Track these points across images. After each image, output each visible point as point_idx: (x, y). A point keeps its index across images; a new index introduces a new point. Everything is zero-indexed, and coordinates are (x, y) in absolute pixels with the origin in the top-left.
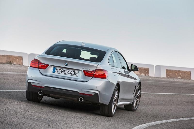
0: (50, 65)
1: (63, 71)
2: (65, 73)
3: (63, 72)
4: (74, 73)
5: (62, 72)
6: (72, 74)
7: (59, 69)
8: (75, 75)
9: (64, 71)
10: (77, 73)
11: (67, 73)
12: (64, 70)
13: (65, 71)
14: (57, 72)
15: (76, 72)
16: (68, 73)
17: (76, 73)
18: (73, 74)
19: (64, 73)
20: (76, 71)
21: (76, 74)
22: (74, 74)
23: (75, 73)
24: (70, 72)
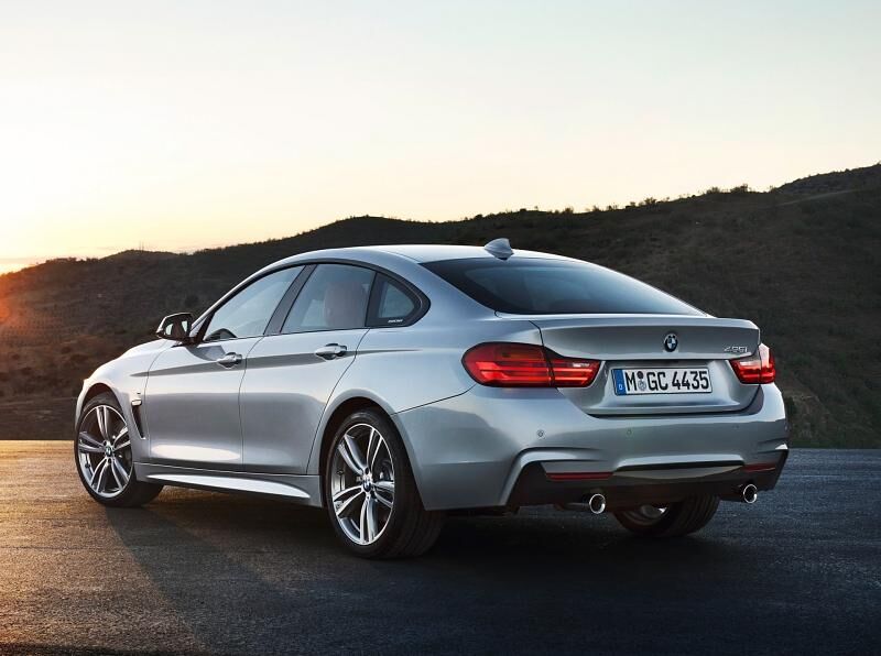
0: (603, 363)
1: (651, 376)
2: (664, 385)
3: (655, 382)
4: (695, 379)
5: (653, 385)
6: (688, 385)
7: (636, 372)
8: (701, 389)
9: (656, 378)
10: (705, 379)
11: (670, 385)
12: (656, 371)
13: (661, 376)
14: (632, 387)
15: (701, 373)
16: (674, 385)
17: (703, 375)
18: (694, 387)
19: (660, 391)
20: (698, 370)
21: (704, 383)
22: (695, 384)
23: (698, 378)
24: (680, 378)
